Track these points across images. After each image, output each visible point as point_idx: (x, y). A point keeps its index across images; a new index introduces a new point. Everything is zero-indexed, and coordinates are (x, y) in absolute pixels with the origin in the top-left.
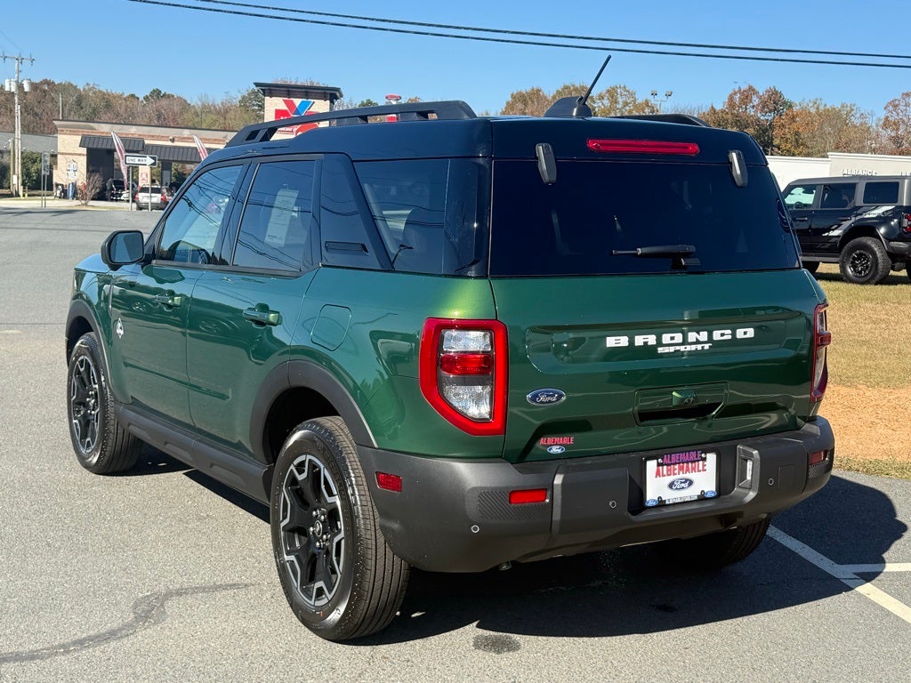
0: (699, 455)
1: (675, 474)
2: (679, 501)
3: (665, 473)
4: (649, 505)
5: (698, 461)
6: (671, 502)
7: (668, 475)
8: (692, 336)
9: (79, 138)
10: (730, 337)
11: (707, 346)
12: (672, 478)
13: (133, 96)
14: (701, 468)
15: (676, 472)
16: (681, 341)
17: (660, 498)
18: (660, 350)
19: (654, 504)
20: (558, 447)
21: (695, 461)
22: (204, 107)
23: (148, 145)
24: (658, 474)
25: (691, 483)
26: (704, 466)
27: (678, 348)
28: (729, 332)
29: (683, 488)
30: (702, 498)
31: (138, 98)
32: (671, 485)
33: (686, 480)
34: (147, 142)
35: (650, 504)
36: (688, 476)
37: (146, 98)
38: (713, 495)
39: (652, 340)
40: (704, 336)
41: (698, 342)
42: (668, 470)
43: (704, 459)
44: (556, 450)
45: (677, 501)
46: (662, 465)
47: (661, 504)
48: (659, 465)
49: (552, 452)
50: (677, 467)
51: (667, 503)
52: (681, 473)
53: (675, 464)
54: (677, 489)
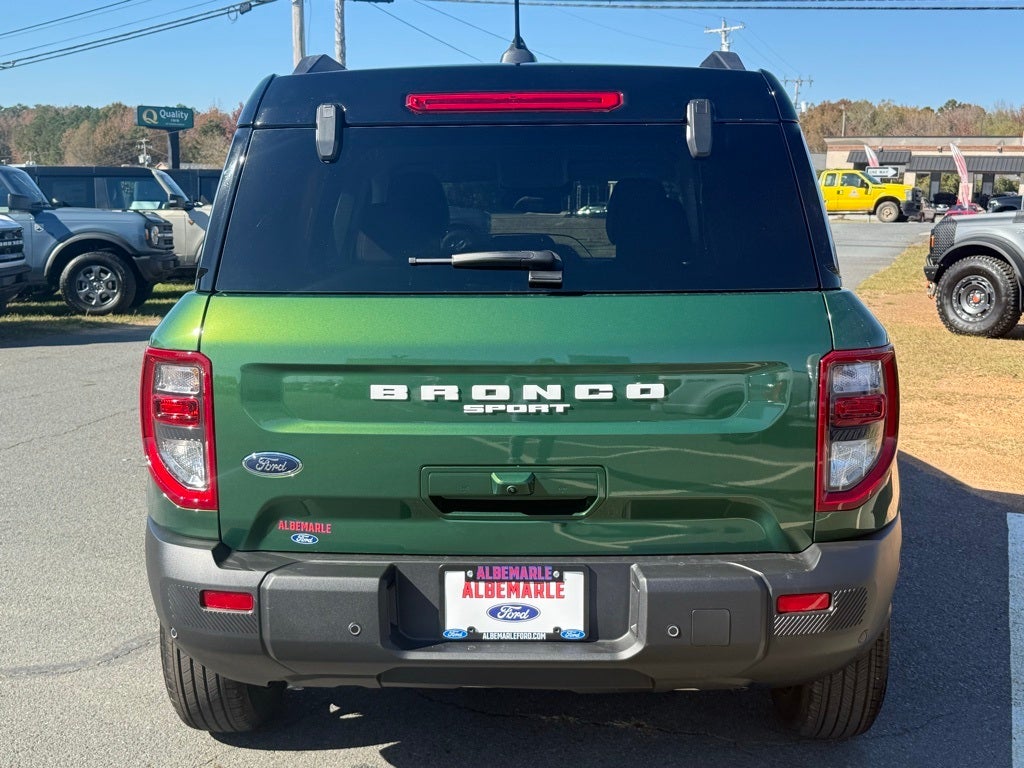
0: (547, 573)
1: (500, 596)
2: (509, 637)
3: (482, 591)
4: (449, 636)
5: (548, 581)
6: (493, 637)
7: (487, 596)
8: (530, 391)
9: (847, 154)
10: (610, 396)
11: (560, 408)
12: (495, 602)
13: (928, 108)
14: (553, 591)
15: (504, 593)
16: (507, 397)
17: (470, 629)
18: (467, 408)
19: (460, 636)
20: (308, 535)
21: (542, 581)
22: (1000, 114)
23: (915, 157)
24: (467, 592)
25: (534, 613)
26: (559, 590)
27: (501, 407)
28: (609, 387)
29: (518, 619)
30: (556, 638)
31: (933, 111)
32: (494, 612)
33: (524, 609)
34: (914, 153)
35: (452, 635)
36: (527, 601)
37: (941, 110)
38: (578, 636)
39: (451, 393)
40: (554, 391)
41: (540, 400)
42: (487, 589)
43: (560, 580)
44: (303, 539)
45: (504, 637)
46: (474, 579)
47: (473, 638)
48: (468, 580)
49: (297, 541)
50: (504, 586)
51: (485, 637)
52: (514, 596)
53: (504, 581)
54: (505, 619)
